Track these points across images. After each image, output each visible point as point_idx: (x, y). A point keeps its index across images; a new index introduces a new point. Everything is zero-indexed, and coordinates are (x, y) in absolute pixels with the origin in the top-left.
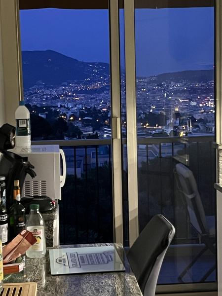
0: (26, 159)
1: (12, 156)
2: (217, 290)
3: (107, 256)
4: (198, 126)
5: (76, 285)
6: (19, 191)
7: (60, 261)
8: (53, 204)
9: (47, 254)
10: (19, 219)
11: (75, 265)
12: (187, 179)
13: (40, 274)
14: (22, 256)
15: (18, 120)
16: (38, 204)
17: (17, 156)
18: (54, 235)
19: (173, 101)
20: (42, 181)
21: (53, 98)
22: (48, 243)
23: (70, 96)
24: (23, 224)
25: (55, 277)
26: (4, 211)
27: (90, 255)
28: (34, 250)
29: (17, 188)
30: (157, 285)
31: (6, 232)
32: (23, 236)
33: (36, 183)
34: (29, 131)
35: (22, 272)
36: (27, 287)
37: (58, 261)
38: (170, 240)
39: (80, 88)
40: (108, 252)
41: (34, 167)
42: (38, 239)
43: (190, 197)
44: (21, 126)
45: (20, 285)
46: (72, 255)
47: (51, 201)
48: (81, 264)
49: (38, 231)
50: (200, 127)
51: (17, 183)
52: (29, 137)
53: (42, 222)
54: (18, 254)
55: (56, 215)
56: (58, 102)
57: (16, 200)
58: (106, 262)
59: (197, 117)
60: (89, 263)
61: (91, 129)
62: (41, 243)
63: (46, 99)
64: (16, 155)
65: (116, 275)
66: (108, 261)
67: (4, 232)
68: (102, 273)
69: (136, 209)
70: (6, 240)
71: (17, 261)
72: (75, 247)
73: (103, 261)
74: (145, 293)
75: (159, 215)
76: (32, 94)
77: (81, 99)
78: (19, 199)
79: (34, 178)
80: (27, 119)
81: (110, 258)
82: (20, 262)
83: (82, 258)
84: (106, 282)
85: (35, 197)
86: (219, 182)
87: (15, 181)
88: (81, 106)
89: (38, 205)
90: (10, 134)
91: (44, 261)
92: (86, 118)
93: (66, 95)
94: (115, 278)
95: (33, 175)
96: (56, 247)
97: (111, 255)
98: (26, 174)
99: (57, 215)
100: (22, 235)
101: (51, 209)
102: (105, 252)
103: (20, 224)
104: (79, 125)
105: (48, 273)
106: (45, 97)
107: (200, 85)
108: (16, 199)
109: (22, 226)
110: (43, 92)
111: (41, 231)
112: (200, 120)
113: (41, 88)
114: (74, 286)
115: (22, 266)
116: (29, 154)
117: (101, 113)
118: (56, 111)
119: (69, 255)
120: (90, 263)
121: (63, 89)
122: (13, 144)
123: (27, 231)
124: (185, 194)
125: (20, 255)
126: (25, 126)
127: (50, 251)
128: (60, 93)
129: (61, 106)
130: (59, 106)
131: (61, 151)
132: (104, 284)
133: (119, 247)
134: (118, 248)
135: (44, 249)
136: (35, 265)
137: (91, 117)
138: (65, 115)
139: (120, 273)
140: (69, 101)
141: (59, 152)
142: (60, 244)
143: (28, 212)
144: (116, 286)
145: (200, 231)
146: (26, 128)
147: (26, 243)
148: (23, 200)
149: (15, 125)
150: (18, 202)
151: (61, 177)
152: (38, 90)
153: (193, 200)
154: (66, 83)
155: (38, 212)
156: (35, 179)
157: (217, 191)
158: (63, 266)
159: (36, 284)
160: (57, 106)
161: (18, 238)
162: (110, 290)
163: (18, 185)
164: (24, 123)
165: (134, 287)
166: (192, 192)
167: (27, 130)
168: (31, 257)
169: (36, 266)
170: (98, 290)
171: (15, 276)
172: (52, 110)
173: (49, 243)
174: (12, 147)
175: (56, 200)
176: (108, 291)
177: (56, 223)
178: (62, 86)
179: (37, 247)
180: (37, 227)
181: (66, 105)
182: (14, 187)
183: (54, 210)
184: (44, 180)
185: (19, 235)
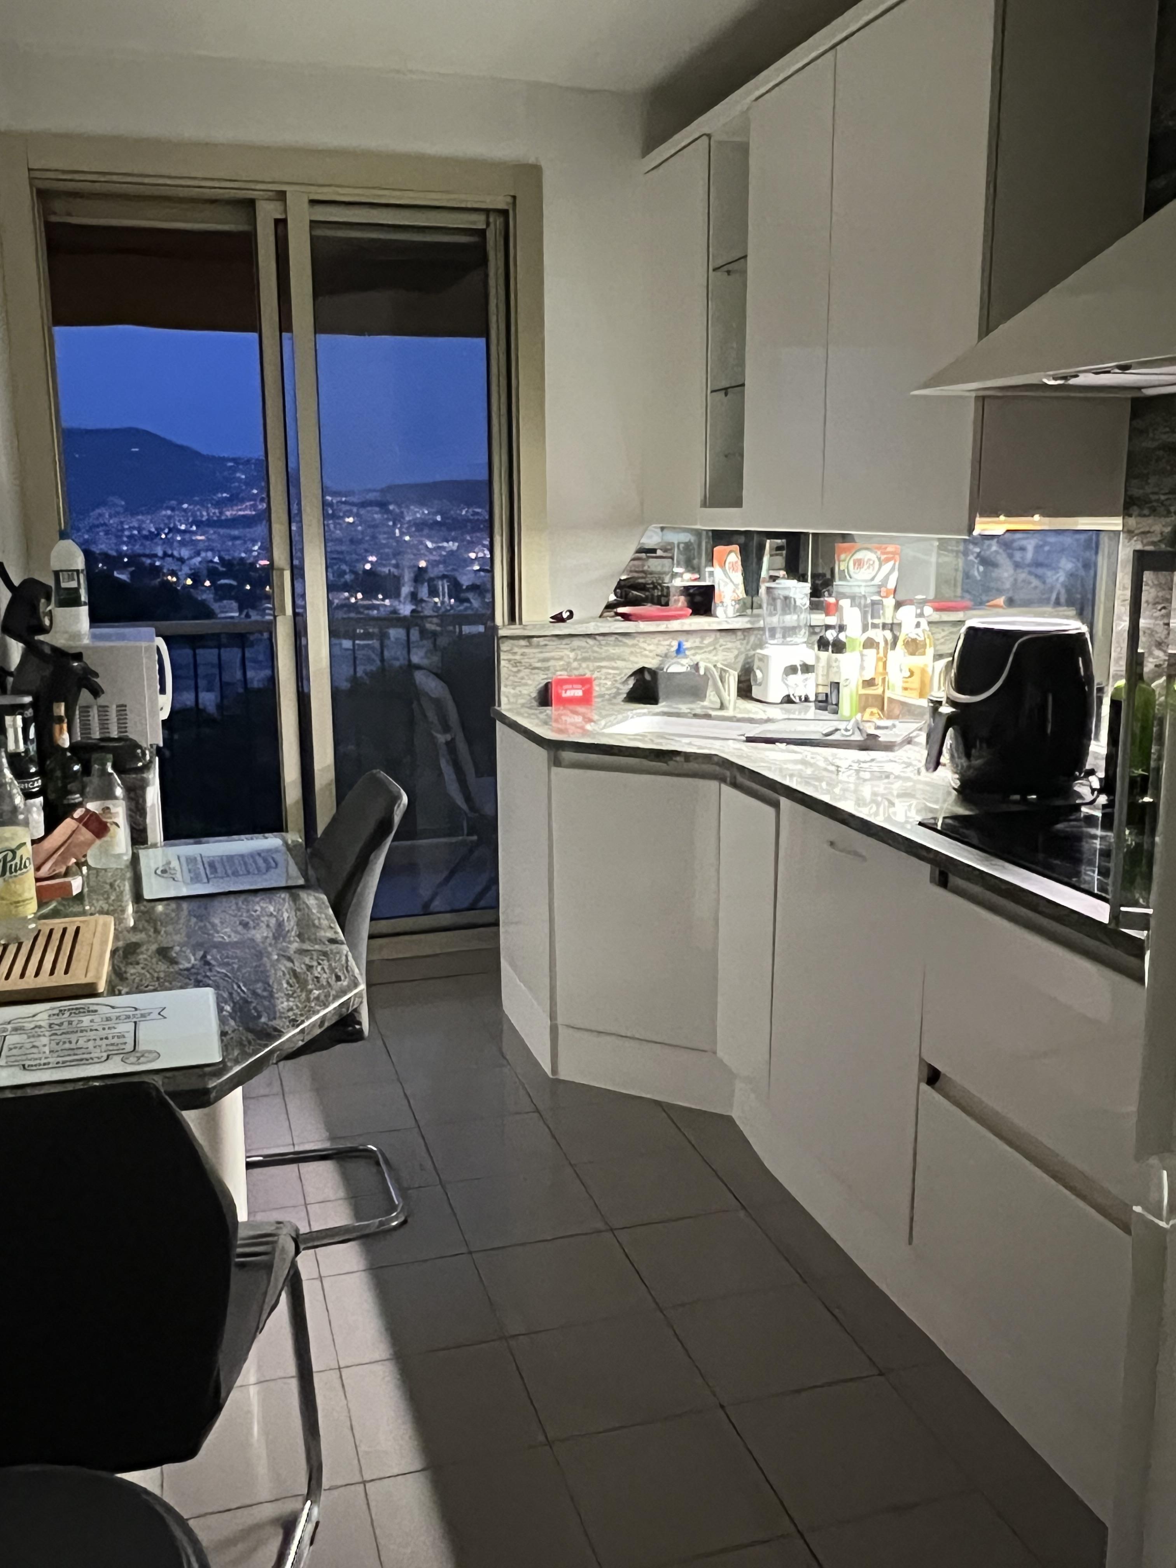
0: (78, 656)
1: (47, 650)
2: (497, 924)
3: (267, 860)
4: (467, 600)
5: (200, 918)
6: (65, 726)
7: (165, 872)
8: (144, 754)
9: (135, 860)
10: (69, 786)
11: (196, 879)
12: (438, 703)
13: (119, 898)
14: (79, 865)
15: (57, 574)
16: (109, 753)
17: (58, 652)
18: (148, 821)
19: (414, 545)
20: (118, 706)
21: (146, 537)
22: (135, 836)
23: (184, 532)
24: (77, 798)
25: (153, 904)
26: (33, 770)
27: (230, 858)
28: (105, 852)
29: (60, 720)
30: (372, 919)
31: (39, 815)
32: (79, 820)
33: (103, 710)
34: (84, 597)
35: (80, 896)
36: (92, 926)
37: (159, 872)
38: (397, 819)
39: (208, 514)
40: (269, 851)
41: (96, 675)
42: (113, 828)
43: (442, 738)
44: (64, 585)
45: (78, 921)
46: (191, 860)
47: (140, 747)
48: (210, 876)
49: (113, 810)
50: (472, 600)
51: (61, 709)
52: (84, 610)
53: (119, 792)
54: (69, 859)
55: (151, 776)
56: (157, 544)
57: (59, 746)
58: (264, 870)
59: (465, 581)
60: (226, 873)
61: (235, 605)
62: (121, 836)
63: (129, 537)
64: (55, 650)
65: (284, 895)
66: (268, 869)
67: (35, 816)
68: (255, 892)
69: (329, 766)
70: (42, 834)
71: (66, 874)
72: (196, 843)
73: (258, 869)
74: (347, 928)
75: (374, 771)
76: (98, 526)
77: (208, 539)
78: (67, 744)
79: (98, 699)
80: (77, 571)
81: (272, 861)
82: (75, 875)
83: (212, 865)
84: (262, 908)
85: (102, 740)
86: (499, 705)
87: (55, 705)
88: (210, 554)
89: (110, 756)
90: (39, 601)
91: (129, 875)
92: (223, 581)
93: (174, 530)
94: (284, 899)
95: (96, 692)
96: (155, 846)
97: (274, 856)
98: (79, 691)
99: (154, 777)
100: (76, 819)
101: (140, 764)
102: (263, 851)
103: (70, 797)
104: (207, 597)
105: (138, 897)
106: (127, 533)
107: (470, 510)
108: (60, 743)
109: (77, 801)
110: (122, 523)
111: (119, 812)
112: (474, 588)
113: (117, 514)
114: (194, 920)
115: (76, 885)
116: (87, 647)
117: (257, 570)
118: (152, 565)
119: (183, 860)
120: (229, 872)
121: (169, 517)
122: (47, 622)
123: (88, 811)
124: (435, 734)
125: (74, 860)
126: (73, 584)
127: (142, 853)
128: (162, 526)
129: (165, 555)
130: (160, 554)
131: (160, 642)
132: (258, 913)
133: (293, 841)
134: (290, 842)
135: (127, 850)
136: (108, 881)
137: (234, 580)
138: (173, 573)
139: (294, 891)
140: (182, 543)
141: (153, 641)
142: (165, 840)
143: (87, 770)
144: (286, 915)
145: (464, 807)
146: (76, 590)
147: (86, 835)
148: (73, 747)
149: (51, 583)
150: (66, 750)
151: (161, 698)
152: (111, 517)
153: (451, 746)
154: (173, 503)
155: (110, 770)
156: (102, 700)
157: (498, 722)
158: (172, 882)
159: (111, 920)
160: (155, 556)
161: (67, 826)
162: (273, 921)
163: (63, 713)
164: (73, 580)
165: (323, 916)
166: (446, 729)
167: (80, 597)
168: (98, 867)
169: (112, 885)
170: (245, 925)
171: (64, 905)
172: (143, 563)
173: (139, 837)
174: (44, 630)
175: (151, 745)
176: (268, 926)
177: (153, 795)
178: (167, 508)
179: (110, 844)
180: (109, 803)
181: (176, 553)
182: (52, 716)
183: (147, 767)
184: (121, 703)
185: (68, 820)
